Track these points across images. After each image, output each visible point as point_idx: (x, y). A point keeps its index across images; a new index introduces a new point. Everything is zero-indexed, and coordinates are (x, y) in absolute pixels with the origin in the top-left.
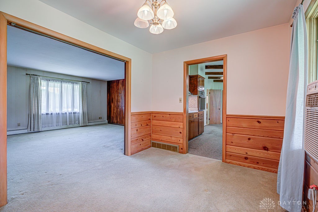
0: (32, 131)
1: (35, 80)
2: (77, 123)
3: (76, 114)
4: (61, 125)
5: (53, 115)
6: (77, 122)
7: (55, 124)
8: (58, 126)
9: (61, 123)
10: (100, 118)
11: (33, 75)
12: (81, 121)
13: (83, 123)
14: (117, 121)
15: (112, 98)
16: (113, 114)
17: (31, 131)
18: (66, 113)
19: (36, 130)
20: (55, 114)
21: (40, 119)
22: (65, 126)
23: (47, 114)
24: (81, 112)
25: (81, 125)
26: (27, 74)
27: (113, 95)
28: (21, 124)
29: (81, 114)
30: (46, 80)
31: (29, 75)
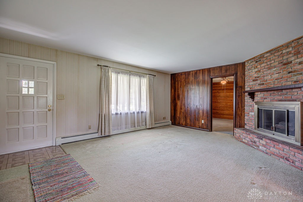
0: (103, 135)
1: (106, 73)
2: (144, 125)
3: (144, 114)
4: (130, 126)
5: (122, 114)
6: (144, 123)
7: (124, 126)
8: (127, 128)
9: (130, 125)
10: (164, 118)
11: (105, 66)
12: (148, 122)
13: (150, 125)
14: (186, 123)
15: (178, 94)
16: (180, 114)
17: (101, 135)
18: (134, 113)
19: (107, 134)
20: (124, 114)
21: (111, 120)
22: (133, 129)
23: (117, 114)
24: (148, 111)
25: (148, 127)
26: (98, 65)
27: (179, 90)
28: (92, 127)
29: (148, 114)
30: (116, 73)
31: (101, 66)
